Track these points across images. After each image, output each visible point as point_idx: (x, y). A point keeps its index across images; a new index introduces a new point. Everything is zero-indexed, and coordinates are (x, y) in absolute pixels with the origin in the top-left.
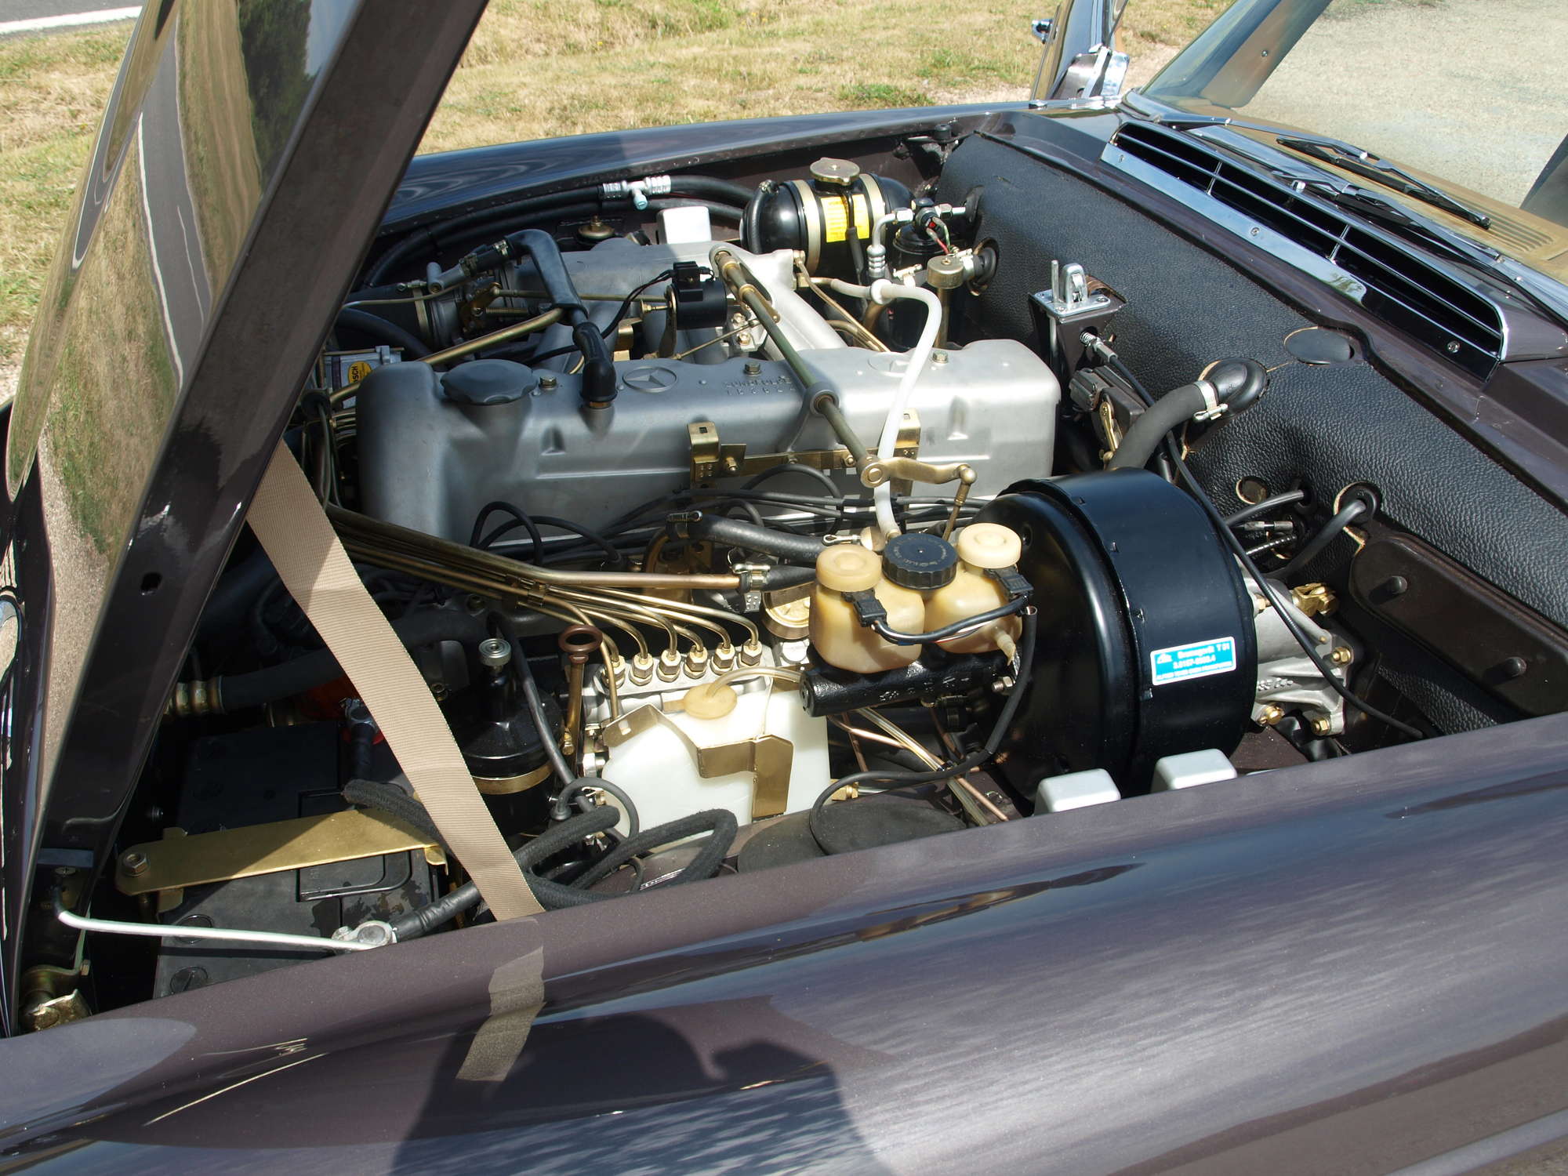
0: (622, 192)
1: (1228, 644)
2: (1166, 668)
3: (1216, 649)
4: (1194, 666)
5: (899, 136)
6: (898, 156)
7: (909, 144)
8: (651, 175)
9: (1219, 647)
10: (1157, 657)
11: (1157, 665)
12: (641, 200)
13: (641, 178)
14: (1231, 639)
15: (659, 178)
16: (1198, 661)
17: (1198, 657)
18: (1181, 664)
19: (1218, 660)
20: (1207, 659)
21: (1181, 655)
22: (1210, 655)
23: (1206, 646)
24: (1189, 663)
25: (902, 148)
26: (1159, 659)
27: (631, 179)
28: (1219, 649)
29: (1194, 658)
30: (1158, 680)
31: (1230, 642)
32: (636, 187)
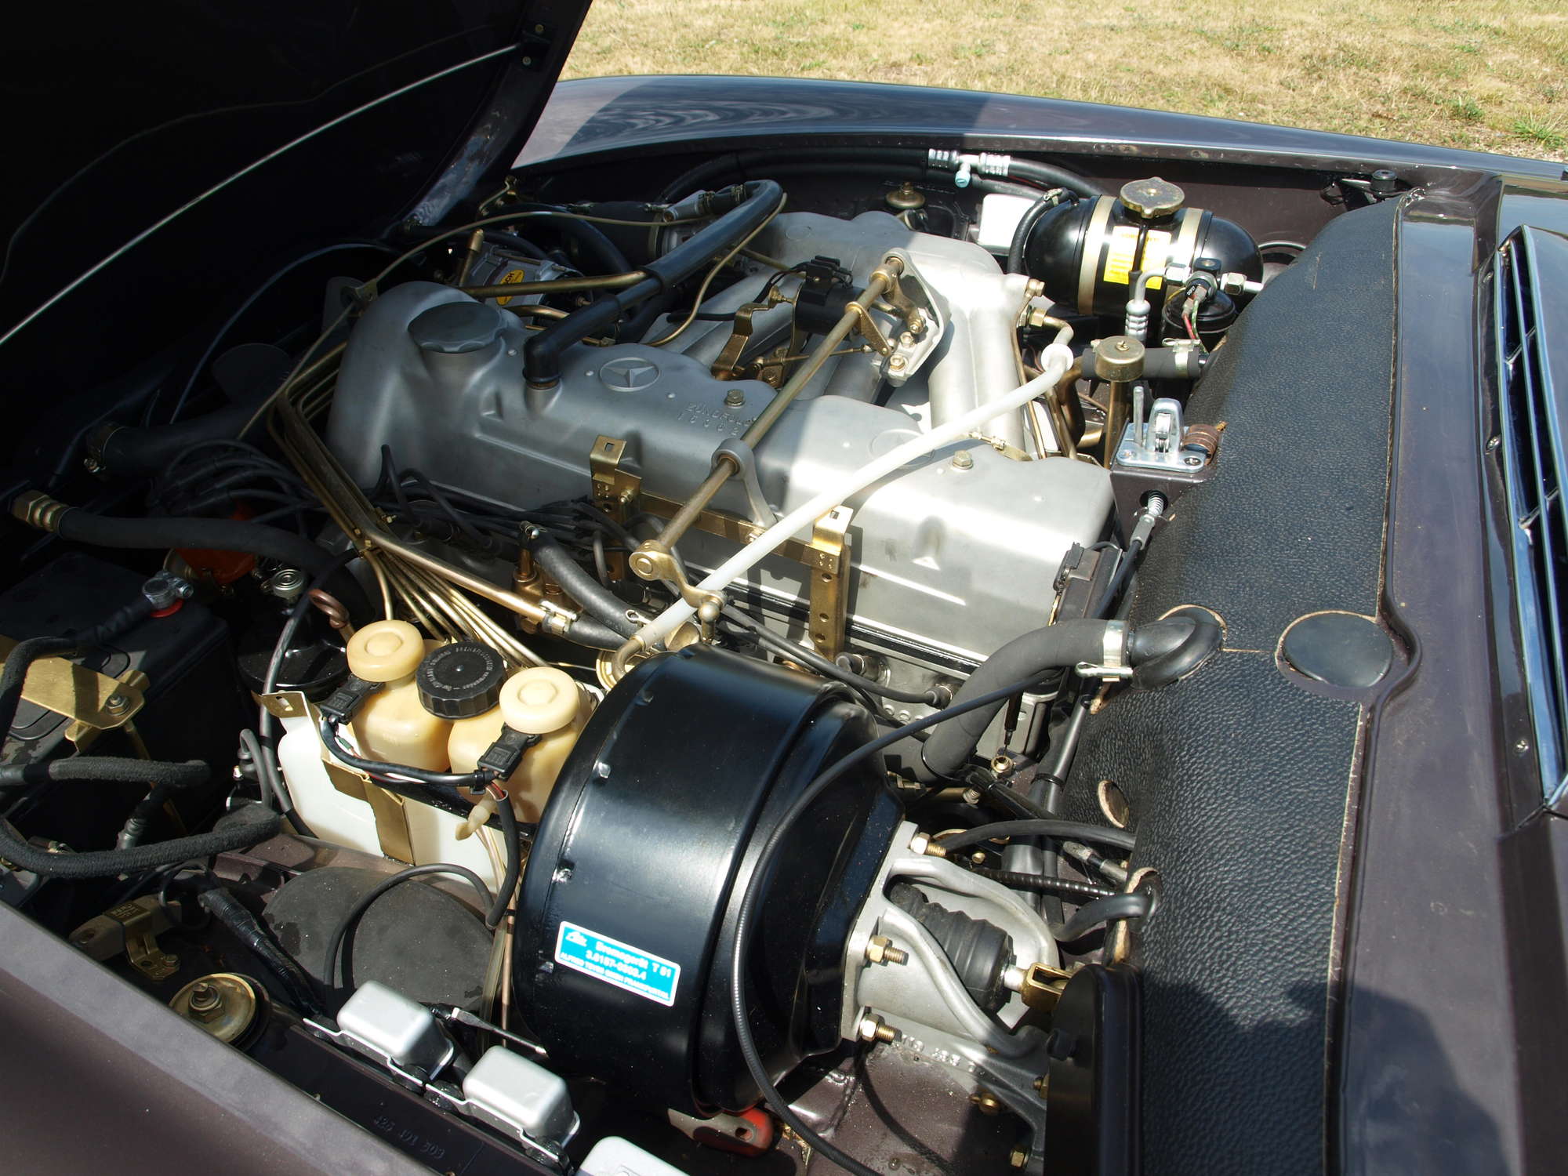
0: (949, 162)
1: (669, 971)
2: (572, 949)
3: (650, 966)
4: (614, 970)
5: (1333, 173)
6: (1325, 197)
7: (1345, 188)
8: (989, 152)
9: (656, 967)
10: (567, 931)
11: (564, 940)
12: (963, 177)
13: (977, 152)
14: (677, 968)
15: (999, 156)
16: (620, 967)
17: (622, 962)
18: (597, 958)
19: (646, 982)
20: (635, 972)
21: (599, 947)
22: (641, 970)
23: (637, 956)
24: (607, 962)
25: (1333, 190)
26: (570, 934)
27: (963, 151)
28: (655, 970)
29: (618, 960)
30: (561, 957)
31: (673, 970)
32: (968, 161)
